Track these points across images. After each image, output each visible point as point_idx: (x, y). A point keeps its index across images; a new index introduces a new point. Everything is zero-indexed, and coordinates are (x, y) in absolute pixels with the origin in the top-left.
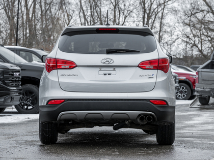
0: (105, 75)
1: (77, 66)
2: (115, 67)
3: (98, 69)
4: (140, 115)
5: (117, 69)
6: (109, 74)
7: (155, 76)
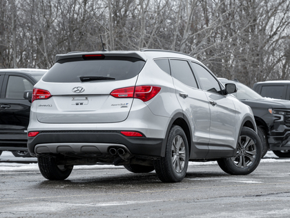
0: (77, 104)
1: (51, 96)
2: (87, 96)
3: (71, 98)
4: (110, 147)
5: (89, 98)
6: (81, 104)
7: (129, 106)
